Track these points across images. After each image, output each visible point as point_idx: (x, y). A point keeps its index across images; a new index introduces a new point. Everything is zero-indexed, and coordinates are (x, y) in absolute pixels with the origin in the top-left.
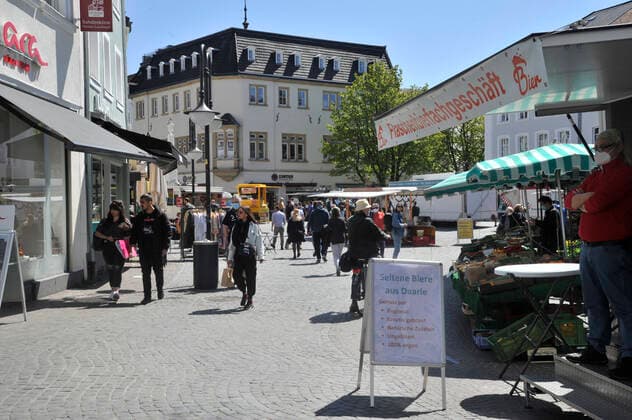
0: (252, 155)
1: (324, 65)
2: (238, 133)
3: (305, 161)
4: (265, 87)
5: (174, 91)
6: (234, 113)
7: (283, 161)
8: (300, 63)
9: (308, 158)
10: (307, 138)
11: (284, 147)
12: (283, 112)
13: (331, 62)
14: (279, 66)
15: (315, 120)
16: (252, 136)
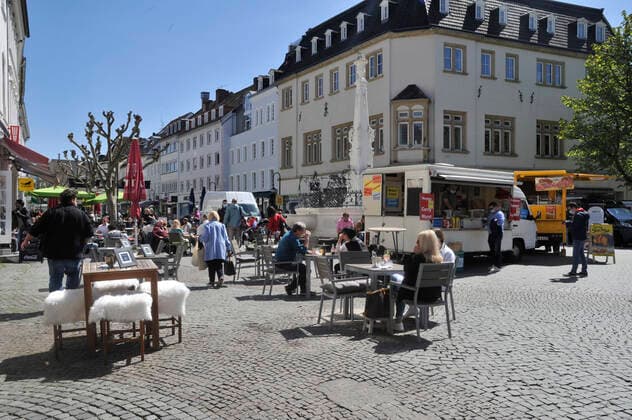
0: (446, 145)
1: (534, 25)
2: (428, 111)
3: (513, 155)
4: (464, 48)
5: (331, 67)
6: (421, 84)
7: (485, 154)
8: (506, 22)
9: (517, 151)
10: (517, 121)
11: (487, 135)
12: (487, 84)
13: (543, 23)
14: (480, 22)
15: (526, 98)
16: (446, 117)
